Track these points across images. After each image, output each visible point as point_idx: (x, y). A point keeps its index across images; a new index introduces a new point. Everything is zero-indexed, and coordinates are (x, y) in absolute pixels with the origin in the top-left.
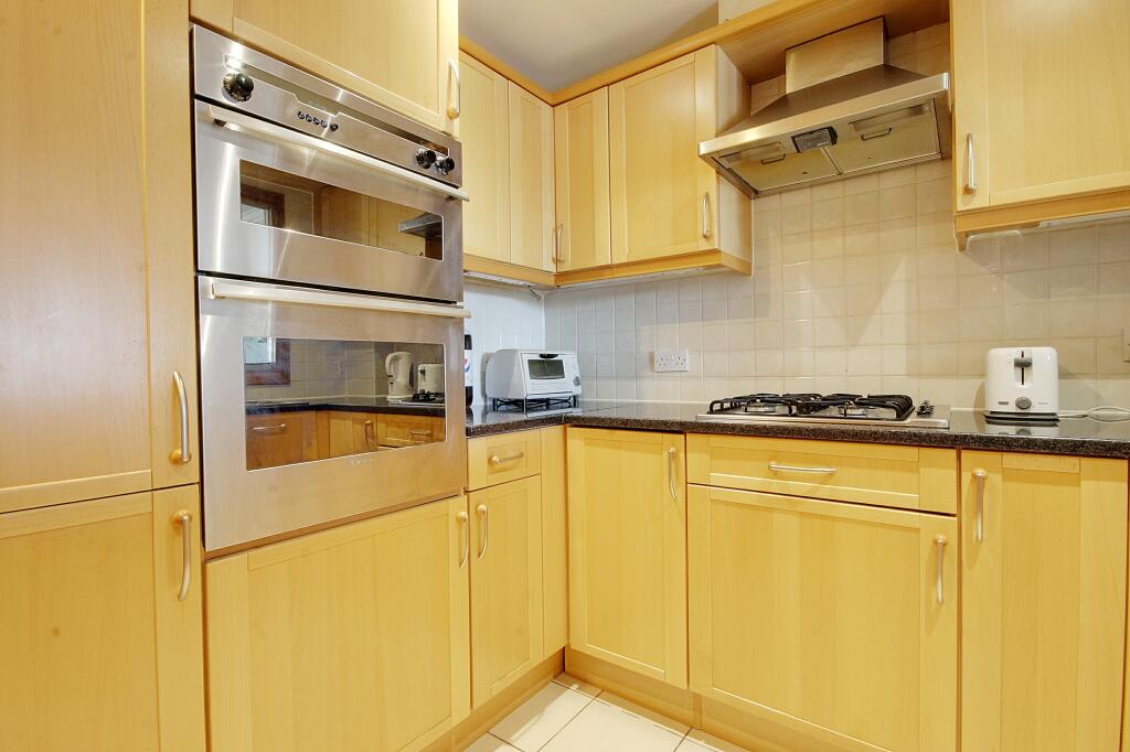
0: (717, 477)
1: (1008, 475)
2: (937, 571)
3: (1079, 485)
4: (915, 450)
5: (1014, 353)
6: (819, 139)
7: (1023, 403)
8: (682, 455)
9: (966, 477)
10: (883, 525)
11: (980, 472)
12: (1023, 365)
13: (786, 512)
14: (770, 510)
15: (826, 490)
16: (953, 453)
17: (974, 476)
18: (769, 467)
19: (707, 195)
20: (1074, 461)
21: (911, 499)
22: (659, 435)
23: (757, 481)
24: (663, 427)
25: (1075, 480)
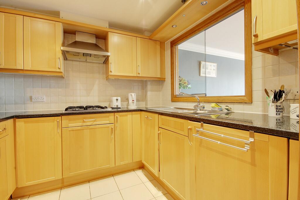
0: (70, 125)
1: (120, 116)
2: (112, 133)
3: (127, 116)
4: (108, 114)
5: (116, 98)
6: (88, 55)
7: (117, 106)
8: (61, 121)
9: (115, 117)
10: (104, 127)
11: (117, 116)
12: (117, 100)
13: (86, 129)
14: (83, 129)
15: (95, 123)
16: (113, 114)
17: (117, 117)
18: (84, 121)
19: (59, 58)
20: (127, 113)
21: (108, 122)
22: (53, 117)
23: (80, 124)
24: (55, 115)
25: (127, 115)
